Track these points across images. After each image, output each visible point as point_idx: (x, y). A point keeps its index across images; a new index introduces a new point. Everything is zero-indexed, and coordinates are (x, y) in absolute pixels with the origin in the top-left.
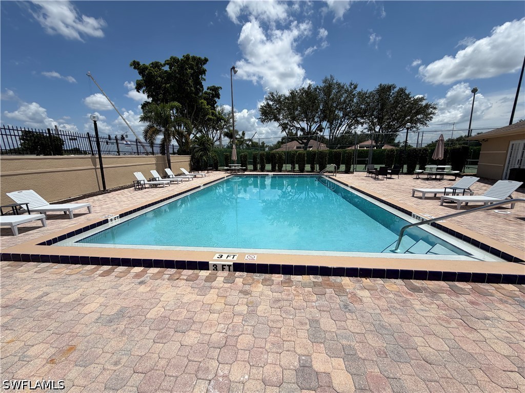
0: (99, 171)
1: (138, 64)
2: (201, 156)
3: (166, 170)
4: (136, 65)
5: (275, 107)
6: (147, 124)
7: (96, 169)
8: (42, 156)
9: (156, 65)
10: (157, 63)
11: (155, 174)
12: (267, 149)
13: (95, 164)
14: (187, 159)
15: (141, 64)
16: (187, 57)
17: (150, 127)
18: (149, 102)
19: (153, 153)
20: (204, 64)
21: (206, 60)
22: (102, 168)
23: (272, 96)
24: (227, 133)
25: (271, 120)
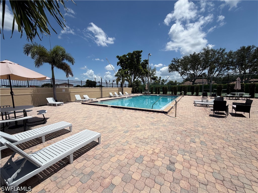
0: (101, 92)
1: (118, 56)
2: (136, 88)
3: (120, 92)
4: (118, 57)
5: (176, 65)
6: (117, 77)
7: (100, 91)
8: (90, 88)
9: (124, 56)
10: (125, 55)
11: (116, 93)
12: (177, 84)
13: (100, 90)
14: (131, 89)
15: (119, 56)
16: (134, 52)
17: (118, 78)
18: (121, 69)
19: (118, 87)
20: (141, 53)
21: (142, 51)
22: (102, 91)
23: (174, 60)
24: (153, 78)
25: (174, 71)
